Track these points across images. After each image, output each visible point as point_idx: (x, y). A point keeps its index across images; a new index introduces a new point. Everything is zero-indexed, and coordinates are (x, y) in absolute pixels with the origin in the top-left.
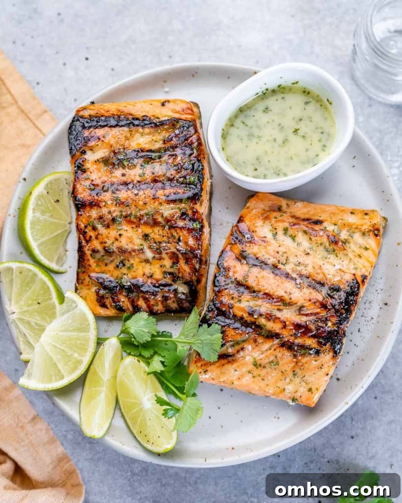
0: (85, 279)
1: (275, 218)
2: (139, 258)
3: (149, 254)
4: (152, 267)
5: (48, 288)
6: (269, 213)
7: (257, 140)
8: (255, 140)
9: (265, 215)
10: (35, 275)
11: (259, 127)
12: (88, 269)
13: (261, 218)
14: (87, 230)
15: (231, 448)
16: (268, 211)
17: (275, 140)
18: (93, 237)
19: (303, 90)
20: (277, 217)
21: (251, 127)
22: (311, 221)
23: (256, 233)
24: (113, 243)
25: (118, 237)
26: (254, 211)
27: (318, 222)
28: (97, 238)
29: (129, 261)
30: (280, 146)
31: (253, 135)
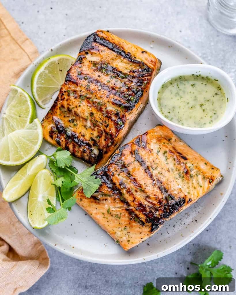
0: (50, 118)
1: (164, 143)
2: (83, 123)
3: (89, 124)
4: (87, 132)
5: (29, 111)
6: (162, 139)
7: (179, 98)
9: (160, 139)
10: (26, 101)
11: (184, 92)
12: (54, 114)
13: (157, 139)
14: (65, 94)
15: (72, 247)
17: (188, 103)
18: (66, 99)
19: (219, 86)
20: (165, 143)
21: (180, 90)
22: (181, 155)
23: (149, 145)
24: (74, 108)
25: (78, 106)
26: (156, 133)
27: (185, 158)
28: (67, 100)
29: (77, 121)
30: (189, 108)
31: (179, 94)
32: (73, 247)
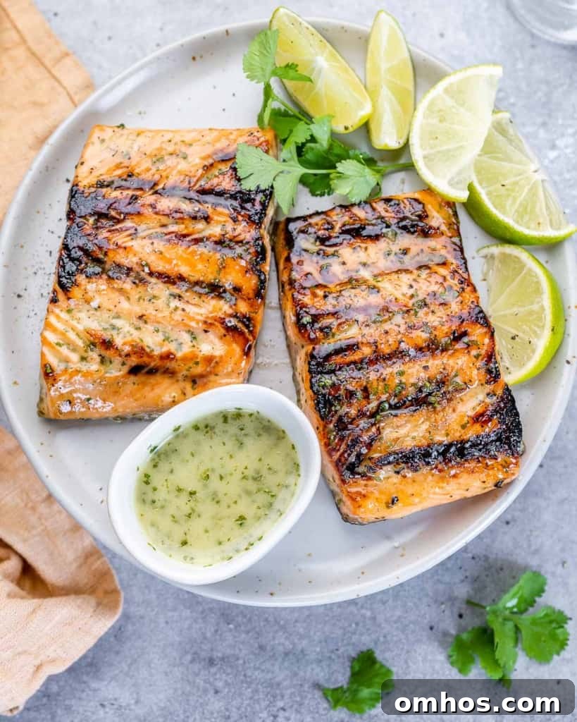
1: (197, 363)
3: (365, 274)
6: (208, 369)
7: (247, 473)
8: (250, 473)
9: (212, 365)
11: (248, 493)
13: (217, 360)
14: (460, 286)
16: (210, 373)
17: (221, 478)
19: (194, 561)
20: (195, 365)
21: (259, 490)
22: (146, 370)
24: (419, 276)
26: (230, 369)
27: (135, 371)
30: (213, 470)
31: (255, 479)
32: (194, 58)
